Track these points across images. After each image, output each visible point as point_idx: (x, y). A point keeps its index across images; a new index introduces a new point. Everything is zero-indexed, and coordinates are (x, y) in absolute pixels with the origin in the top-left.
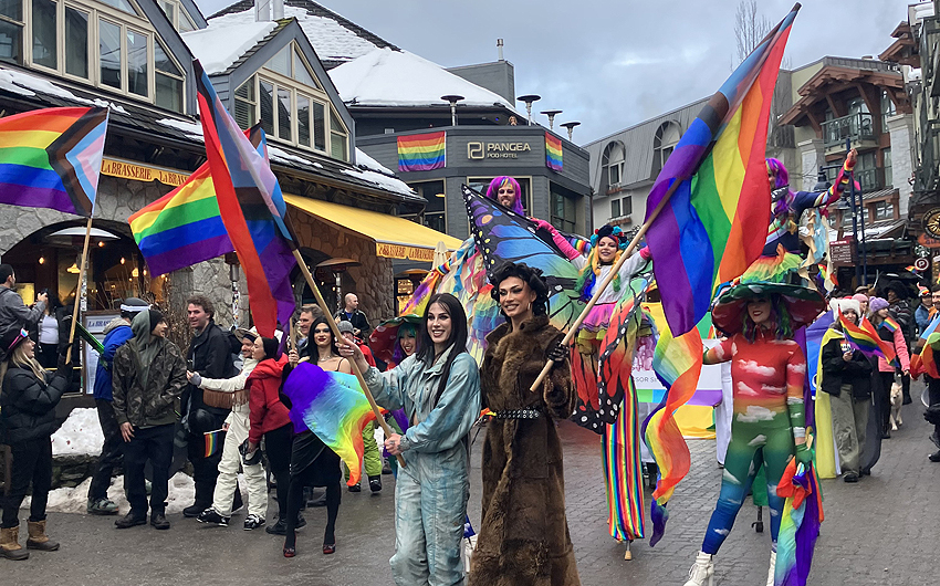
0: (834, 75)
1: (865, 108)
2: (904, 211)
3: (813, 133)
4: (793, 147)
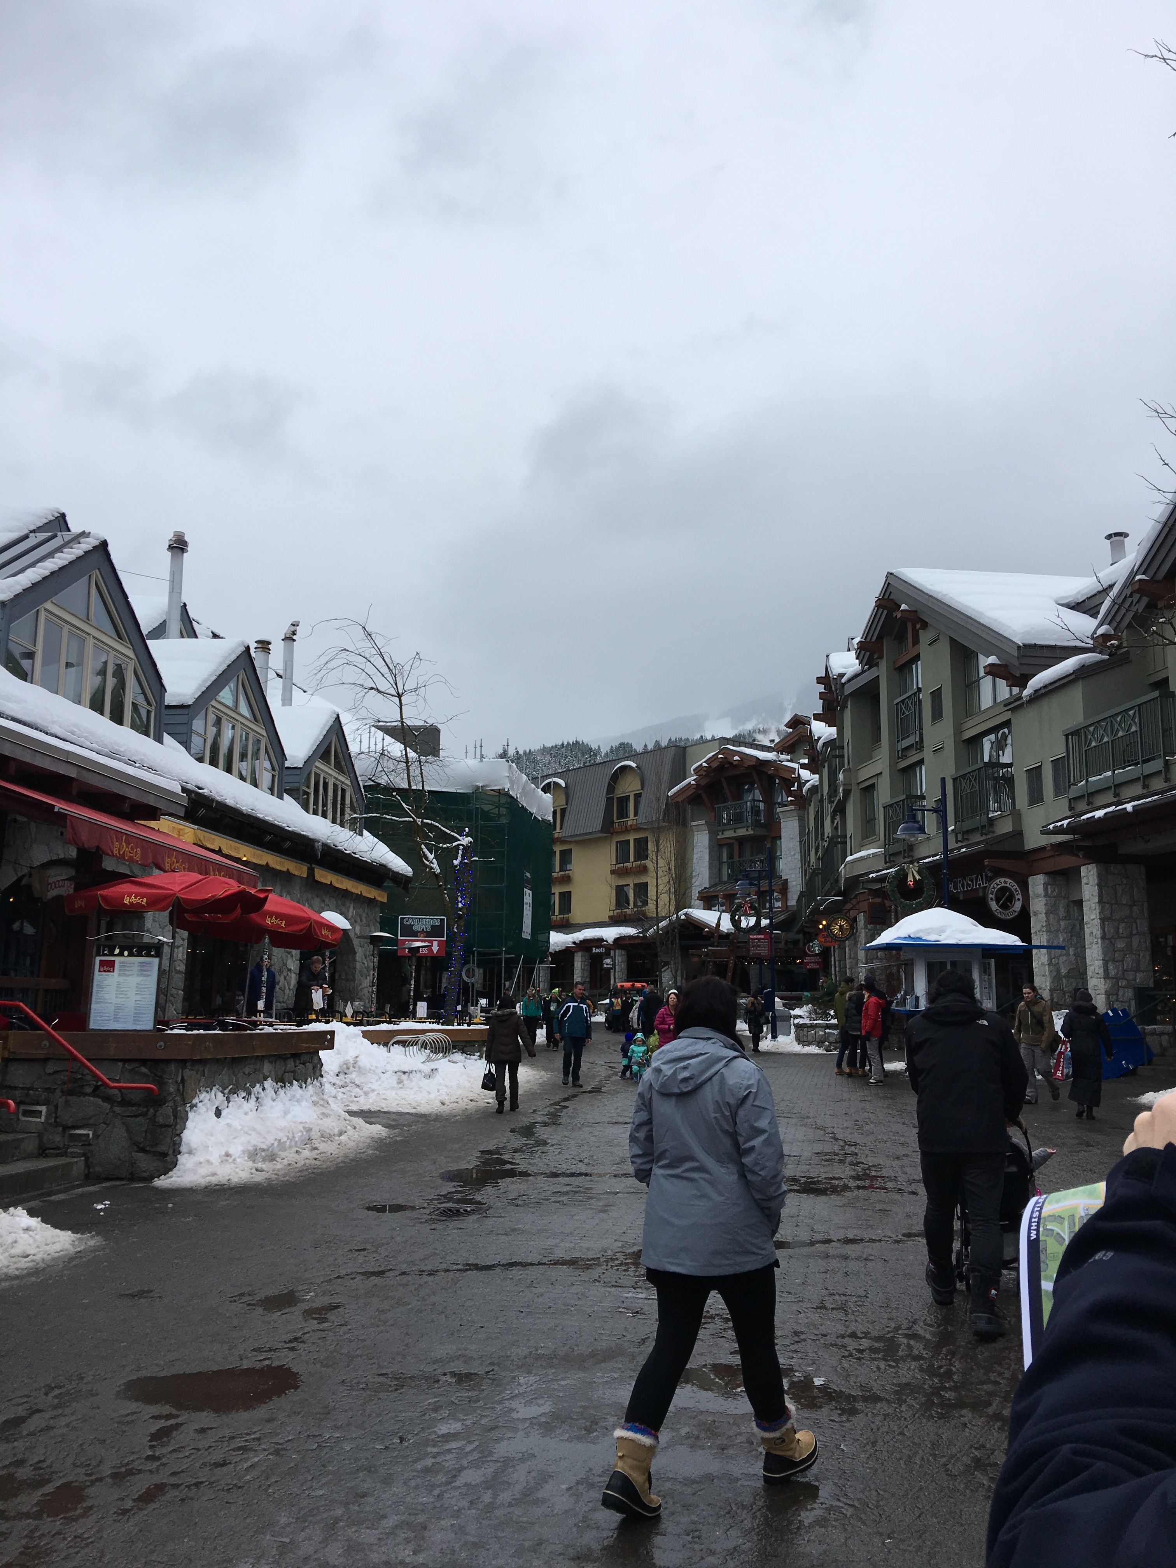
0: (731, 759)
1: (758, 795)
2: (793, 903)
3: (705, 813)
4: (685, 826)
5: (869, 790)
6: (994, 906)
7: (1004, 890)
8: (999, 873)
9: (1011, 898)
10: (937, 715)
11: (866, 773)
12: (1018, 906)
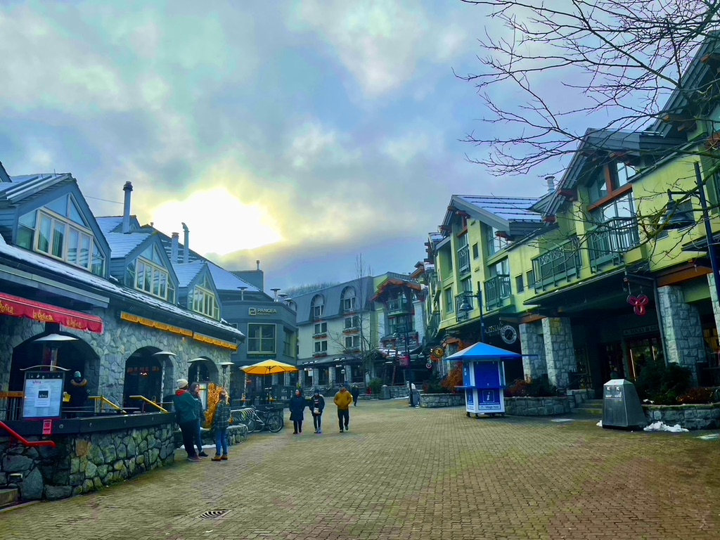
0: (392, 281)
1: (404, 296)
2: (420, 342)
3: (382, 305)
4: (374, 310)
5: (448, 290)
6: (504, 338)
7: (508, 331)
8: (505, 323)
9: (512, 334)
10: (476, 255)
11: (447, 283)
12: (515, 337)
